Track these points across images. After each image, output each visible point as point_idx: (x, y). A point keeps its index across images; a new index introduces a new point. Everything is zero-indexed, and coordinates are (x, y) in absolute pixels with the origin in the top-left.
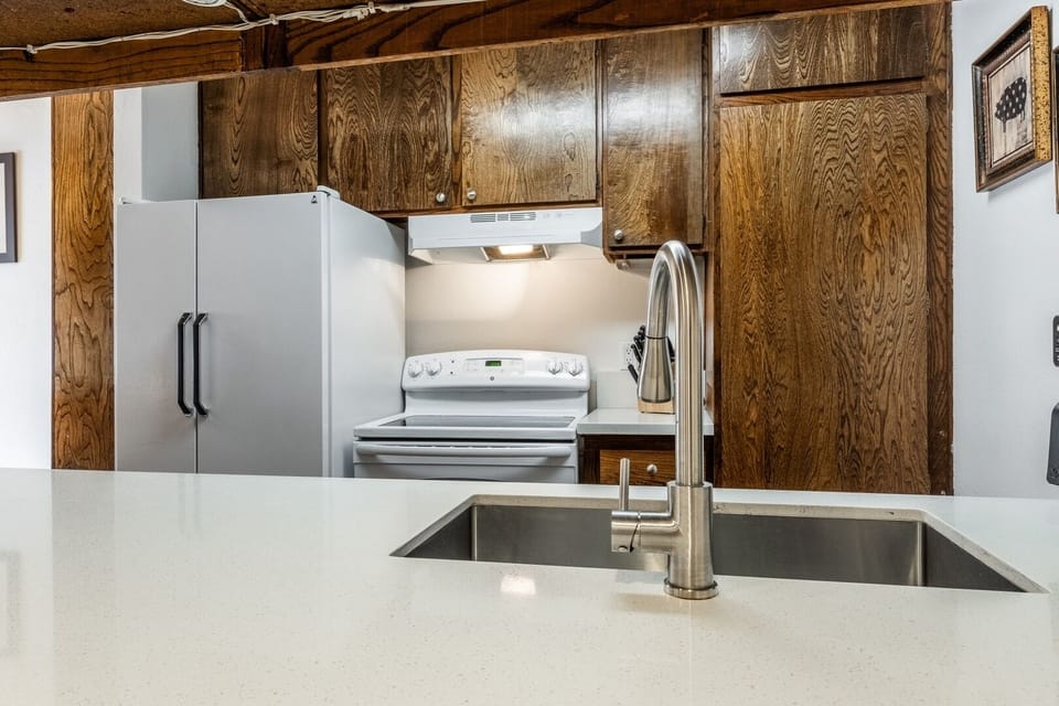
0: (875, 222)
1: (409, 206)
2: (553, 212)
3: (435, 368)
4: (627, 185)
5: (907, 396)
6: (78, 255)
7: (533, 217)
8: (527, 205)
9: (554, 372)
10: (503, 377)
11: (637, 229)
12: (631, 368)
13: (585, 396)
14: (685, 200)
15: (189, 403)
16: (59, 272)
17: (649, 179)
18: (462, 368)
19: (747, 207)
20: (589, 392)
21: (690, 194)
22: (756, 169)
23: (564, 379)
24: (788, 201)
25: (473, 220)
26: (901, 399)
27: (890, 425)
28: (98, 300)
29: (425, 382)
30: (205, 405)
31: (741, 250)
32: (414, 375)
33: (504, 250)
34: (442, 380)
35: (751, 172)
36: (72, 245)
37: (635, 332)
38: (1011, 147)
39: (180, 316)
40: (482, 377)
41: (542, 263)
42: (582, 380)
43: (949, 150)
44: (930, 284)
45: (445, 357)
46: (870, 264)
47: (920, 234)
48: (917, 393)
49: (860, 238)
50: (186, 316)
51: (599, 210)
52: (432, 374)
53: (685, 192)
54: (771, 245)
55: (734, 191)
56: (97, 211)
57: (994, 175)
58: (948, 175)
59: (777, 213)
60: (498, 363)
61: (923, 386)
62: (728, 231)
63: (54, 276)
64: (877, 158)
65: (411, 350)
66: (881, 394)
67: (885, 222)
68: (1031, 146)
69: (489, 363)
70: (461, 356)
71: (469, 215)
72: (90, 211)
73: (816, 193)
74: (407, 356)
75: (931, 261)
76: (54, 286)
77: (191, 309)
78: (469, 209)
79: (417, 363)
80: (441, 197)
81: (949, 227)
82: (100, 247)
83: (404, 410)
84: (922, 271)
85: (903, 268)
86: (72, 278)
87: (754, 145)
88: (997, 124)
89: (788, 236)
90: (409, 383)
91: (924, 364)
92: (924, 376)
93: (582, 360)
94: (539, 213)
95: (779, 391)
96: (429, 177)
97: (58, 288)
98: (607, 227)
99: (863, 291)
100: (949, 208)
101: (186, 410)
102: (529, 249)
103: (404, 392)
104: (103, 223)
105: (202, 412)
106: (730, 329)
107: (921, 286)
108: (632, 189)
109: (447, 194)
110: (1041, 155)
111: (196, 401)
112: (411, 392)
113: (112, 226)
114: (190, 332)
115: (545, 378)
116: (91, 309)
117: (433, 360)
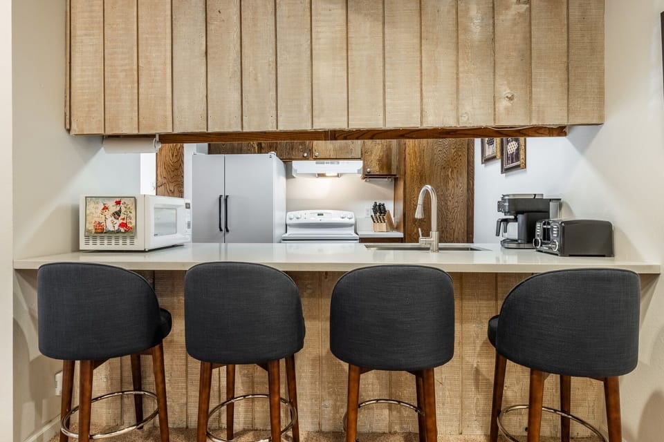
0: (452, 171)
1: (293, 157)
2: (346, 161)
3: (299, 216)
4: (372, 153)
5: (461, 224)
6: (168, 172)
7: (338, 163)
8: (336, 159)
9: (343, 218)
10: (324, 219)
11: (375, 168)
12: (372, 216)
13: (353, 227)
14: (391, 160)
15: (223, 227)
16: (159, 178)
17: (379, 152)
18: (310, 216)
19: (414, 164)
20: (355, 225)
21: (393, 158)
22: (417, 152)
23: (346, 221)
24: (427, 164)
25: (317, 163)
26: (459, 225)
27: (456, 233)
28: (177, 190)
29: (295, 221)
30: (229, 228)
31: (412, 178)
32: (291, 219)
33: (327, 175)
34: (302, 221)
35: (416, 153)
36: (165, 168)
37: (373, 204)
38: (490, 153)
39: (219, 197)
40: (318, 220)
42: (352, 221)
43: (474, 149)
44: (468, 191)
45: (302, 212)
46: (451, 183)
47: (465, 175)
48: (463, 223)
49: (448, 175)
50: (221, 196)
51: (362, 162)
52: (298, 218)
53: (391, 156)
54: (421, 177)
55: (410, 159)
56: (176, 156)
57: (486, 160)
58: (473, 157)
59: (423, 167)
60: (322, 215)
61: (465, 222)
62: (408, 172)
63: (157, 180)
64: (453, 151)
65: (288, 210)
66: (454, 224)
67: (455, 171)
68: (494, 154)
69: (319, 215)
70: (308, 212)
71: (315, 162)
72: (173, 156)
73: (435, 161)
74: (287, 212)
75: (468, 183)
76: (157, 184)
77: (223, 194)
78: (315, 159)
79: (291, 214)
80: (306, 155)
81: (473, 173)
82: (177, 169)
83: (286, 232)
84: (466, 186)
85: (460, 185)
86: (165, 181)
87: (417, 145)
88: (487, 145)
89: (427, 174)
90: (289, 222)
91: (466, 215)
92: (466, 218)
93: (353, 214)
94: (341, 162)
95: (423, 223)
96: (301, 147)
97: (159, 184)
98: (364, 168)
99: (449, 192)
100: (473, 167)
101: (221, 230)
102: (336, 174)
103: (286, 225)
104: (179, 160)
105: (227, 231)
106: (409, 203)
107: (465, 191)
108: (373, 155)
110: (498, 157)
111: (226, 227)
112: (289, 225)
113: (183, 162)
114: (224, 201)
115: (338, 220)
116: (173, 193)
117: (298, 213)
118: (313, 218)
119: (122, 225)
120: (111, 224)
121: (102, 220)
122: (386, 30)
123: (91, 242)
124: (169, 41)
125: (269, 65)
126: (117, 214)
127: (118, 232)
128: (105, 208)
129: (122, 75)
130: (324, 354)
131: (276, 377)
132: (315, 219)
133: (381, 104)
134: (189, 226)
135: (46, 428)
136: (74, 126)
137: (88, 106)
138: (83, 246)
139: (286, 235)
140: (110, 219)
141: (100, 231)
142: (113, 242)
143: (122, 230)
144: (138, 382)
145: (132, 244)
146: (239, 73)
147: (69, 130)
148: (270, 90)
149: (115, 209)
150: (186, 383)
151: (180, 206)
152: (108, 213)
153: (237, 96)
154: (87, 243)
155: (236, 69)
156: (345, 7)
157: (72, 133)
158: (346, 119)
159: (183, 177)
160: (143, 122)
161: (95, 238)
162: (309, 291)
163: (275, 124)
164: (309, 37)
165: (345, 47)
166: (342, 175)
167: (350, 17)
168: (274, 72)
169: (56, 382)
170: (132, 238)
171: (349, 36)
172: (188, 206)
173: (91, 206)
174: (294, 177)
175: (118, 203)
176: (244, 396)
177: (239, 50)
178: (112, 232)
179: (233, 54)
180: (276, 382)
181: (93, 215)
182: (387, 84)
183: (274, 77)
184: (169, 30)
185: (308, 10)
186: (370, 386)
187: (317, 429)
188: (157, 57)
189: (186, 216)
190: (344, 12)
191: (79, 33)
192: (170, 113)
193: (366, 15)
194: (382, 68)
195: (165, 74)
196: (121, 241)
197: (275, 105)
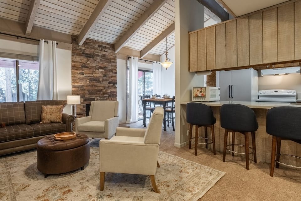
1: (261, 68)
2: (290, 68)
3: (265, 92)
6: (211, 78)
7: (286, 69)
8: (284, 67)
9: (289, 93)
10: (278, 94)
13: (295, 97)
16: (208, 80)
18: (270, 92)
20: (296, 96)
23: (291, 94)
25: (274, 70)
28: (213, 83)
30: (233, 97)
32: (261, 93)
33: (279, 74)
34: (266, 94)
36: (209, 77)
39: (229, 85)
40: (275, 94)
41: (286, 75)
42: (295, 94)
45: (267, 91)
51: (300, 67)
52: (264, 93)
60: (277, 92)
69: (275, 92)
70: (269, 90)
74: (259, 91)
77: (230, 84)
78: (273, 68)
80: (268, 67)
82: (214, 77)
83: (258, 99)
90: (259, 95)
93: (294, 91)
97: (208, 82)
101: (230, 97)
103: (258, 96)
104: (214, 74)
105: (232, 97)
109: (269, 66)
111: (232, 96)
112: (260, 96)
113: (216, 74)
114: (231, 87)
115: (287, 94)
116: (212, 85)
117: (264, 91)
118: (272, 93)
119: (203, 95)
120: (199, 94)
121: (197, 93)
122: (296, 25)
123: (194, 99)
124: (215, 44)
125: (247, 45)
126: (201, 92)
127: (201, 96)
128: (198, 90)
129: (202, 55)
130: (267, 137)
131: (247, 137)
132: (273, 93)
133: (293, 52)
134: (219, 96)
135: (185, 142)
136: (190, 70)
137: (194, 65)
138: (192, 100)
139: (258, 100)
140: (199, 93)
141: (197, 96)
142: (200, 99)
143: (202, 96)
144: (206, 135)
145: (205, 99)
146: (236, 49)
147: (189, 71)
148: (247, 53)
149: (200, 90)
150: (220, 138)
151: (217, 89)
152: (199, 92)
153: (235, 56)
154: (193, 99)
155: (235, 48)
156: (277, 20)
157: (190, 72)
158: (277, 58)
159: (216, 79)
160: (208, 67)
161: (195, 98)
162: (261, 116)
163: (249, 63)
164: (262, 34)
165: (277, 34)
166: (288, 74)
167: (279, 23)
168: (248, 47)
169: (187, 132)
170: (205, 98)
171: (278, 30)
172: (219, 89)
173: (195, 90)
174: (262, 76)
175: (201, 89)
176: (238, 145)
177: (236, 42)
178: (200, 96)
179: (235, 44)
180: (247, 138)
181: (195, 92)
182: (296, 44)
183: (249, 49)
184: (215, 41)
185: (261, 25)
186: (287, 151)
187: (264, 161)
188: (211, 49)
189: (218, 93)
190: (276, 22)
191: (191, 46)
192: (215, 64)
193: (286, 21)
194: (293, 39)
195: (214, 53)
196: (202, 99)
197: (249, 58)
